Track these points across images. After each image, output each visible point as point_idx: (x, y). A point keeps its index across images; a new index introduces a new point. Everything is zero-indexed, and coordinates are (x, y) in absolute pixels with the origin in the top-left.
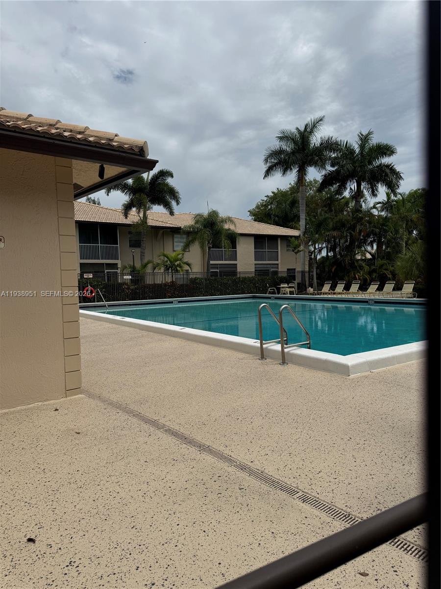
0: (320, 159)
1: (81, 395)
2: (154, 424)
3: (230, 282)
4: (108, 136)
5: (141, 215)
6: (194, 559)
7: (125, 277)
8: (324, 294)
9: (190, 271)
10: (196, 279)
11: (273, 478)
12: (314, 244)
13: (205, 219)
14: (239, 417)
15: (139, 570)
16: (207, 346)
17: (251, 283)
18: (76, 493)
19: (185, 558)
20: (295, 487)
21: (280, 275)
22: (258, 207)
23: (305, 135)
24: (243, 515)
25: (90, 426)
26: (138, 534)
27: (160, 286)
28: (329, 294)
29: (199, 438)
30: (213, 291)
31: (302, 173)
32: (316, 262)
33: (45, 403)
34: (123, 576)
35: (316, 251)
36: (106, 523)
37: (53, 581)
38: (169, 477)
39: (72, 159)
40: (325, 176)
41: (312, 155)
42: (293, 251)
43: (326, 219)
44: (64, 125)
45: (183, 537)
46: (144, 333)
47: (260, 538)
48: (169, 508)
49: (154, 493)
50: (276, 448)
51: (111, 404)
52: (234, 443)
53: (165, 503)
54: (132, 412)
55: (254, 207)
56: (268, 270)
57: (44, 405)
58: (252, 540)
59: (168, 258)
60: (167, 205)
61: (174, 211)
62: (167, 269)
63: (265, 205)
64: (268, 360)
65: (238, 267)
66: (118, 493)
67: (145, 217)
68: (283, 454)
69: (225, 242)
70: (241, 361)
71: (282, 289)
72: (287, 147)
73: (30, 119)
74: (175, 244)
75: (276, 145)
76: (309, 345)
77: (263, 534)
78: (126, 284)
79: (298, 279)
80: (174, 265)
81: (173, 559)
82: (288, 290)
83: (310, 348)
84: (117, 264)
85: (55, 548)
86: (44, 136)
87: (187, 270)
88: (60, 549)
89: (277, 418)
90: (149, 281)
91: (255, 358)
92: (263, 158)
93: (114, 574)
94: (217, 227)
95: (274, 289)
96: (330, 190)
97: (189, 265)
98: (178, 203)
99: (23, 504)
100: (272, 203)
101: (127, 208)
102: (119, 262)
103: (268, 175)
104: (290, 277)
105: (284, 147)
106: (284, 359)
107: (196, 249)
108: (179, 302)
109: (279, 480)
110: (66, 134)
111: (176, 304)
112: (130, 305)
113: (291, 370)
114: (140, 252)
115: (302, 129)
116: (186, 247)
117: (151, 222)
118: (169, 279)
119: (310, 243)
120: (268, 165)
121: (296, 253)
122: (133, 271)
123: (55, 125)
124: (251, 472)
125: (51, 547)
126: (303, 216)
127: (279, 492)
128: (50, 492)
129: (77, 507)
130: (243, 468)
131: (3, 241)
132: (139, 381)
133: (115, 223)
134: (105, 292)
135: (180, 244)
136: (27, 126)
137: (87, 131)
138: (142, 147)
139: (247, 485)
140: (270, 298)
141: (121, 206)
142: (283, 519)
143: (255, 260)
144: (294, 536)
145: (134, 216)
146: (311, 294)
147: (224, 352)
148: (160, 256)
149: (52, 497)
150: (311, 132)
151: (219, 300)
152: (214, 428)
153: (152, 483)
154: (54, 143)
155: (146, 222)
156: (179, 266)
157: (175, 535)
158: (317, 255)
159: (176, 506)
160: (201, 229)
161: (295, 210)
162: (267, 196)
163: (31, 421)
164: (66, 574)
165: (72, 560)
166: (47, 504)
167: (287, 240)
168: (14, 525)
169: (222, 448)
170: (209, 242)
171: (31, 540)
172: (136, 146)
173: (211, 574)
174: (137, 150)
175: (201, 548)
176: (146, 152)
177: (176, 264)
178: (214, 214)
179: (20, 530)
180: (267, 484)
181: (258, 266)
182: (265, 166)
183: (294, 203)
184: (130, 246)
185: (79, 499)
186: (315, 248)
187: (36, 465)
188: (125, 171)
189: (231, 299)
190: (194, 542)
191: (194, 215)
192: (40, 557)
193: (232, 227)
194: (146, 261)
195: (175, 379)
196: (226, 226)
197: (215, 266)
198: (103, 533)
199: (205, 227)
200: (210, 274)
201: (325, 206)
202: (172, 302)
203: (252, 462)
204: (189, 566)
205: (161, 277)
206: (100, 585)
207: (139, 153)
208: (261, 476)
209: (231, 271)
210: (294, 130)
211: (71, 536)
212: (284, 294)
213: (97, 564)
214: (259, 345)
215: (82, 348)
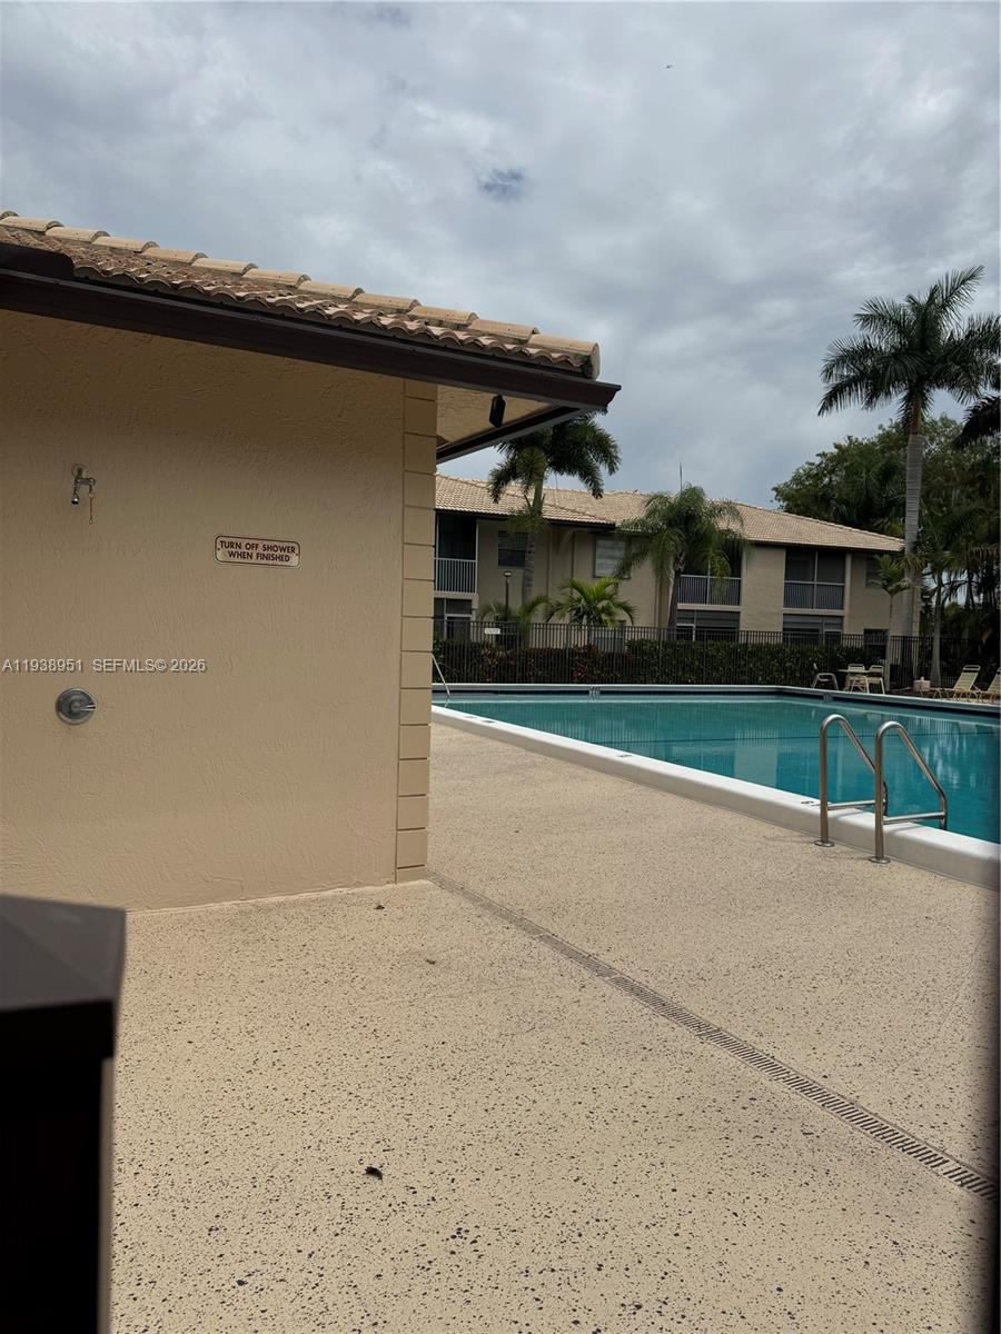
0: (966, 370)
1: (424, 882)
2: (588, 961)
3: (722, 653)
4: (516, 334)
5: (531, 496)
6: (721, 1269)
7: (488, 631)
8: (958, 695)
9: (629, 623)
10: (642, 643)
11: (880, 1121)
12: (936, 571)
13: (672, 507)
14: (783, 973)
15: (604, 1272)
16: (685, 802)
17: (772, 659)
18: (448, 1088)
19: (700, 1264)
20: (935, 1149)
21: (845, 643)
22: (797, 479)
23: (927, 316)
24: (819, 1192)
25: (455, 951)
26: (589, 1195)
27: (559, 654)
28: (973, 697)
29: (693, 1006)
30: (680, 673)
31: (916, 400)
32: (943, 616)
33: (356, 890)
34: (572, 1278)
35: (942, 589)
36: (519, 1161)
37: (430, 1262)
38: (638, 1083)
39: (439, 383)
40: (974, 411)
41: (944, 359)
42: (885, 587)
43: (970, 514)
44: (426, 310)
45: (689, 1218)
46: (539, 758)
47: (866, 1250)
48: (649, 1151)
49: (611, 1115)
50: (879, 1053)
51: (489, 906)
52: (779, 1030)
53: (639, 1138)
54: (538, 932)
55: (788, 478)
56: (817, 631)
57: (353, 894)
58: (847, 1251)
59: (581, 592)
60: (588, 475)
61: (603, 488)
62: (579, 615)
63: (815, 475)
64: (838, 848)
65: (741, 621)
66: (534, 1102)
67: (539, 500)
68: (900, 1068)
69: (715, 560)
70: (771, 843)
71: (851, 678)
72: (883, 341)
73: (358, 299)
74: (598, 561)
75: (854, 335)
76: (943, 821)
77: (873, 1243)
78: (488, 646)
79: (893, 655)
80: (595, 608)
81: (673, 1262)
82: (867, 681)
83: (945, 829)
84: (470, 601)
85: (422, 1197)
86: (340, 326)
87: (623, 622)
88: (433, 1199)
89: (875, 986)
90: (536, 641)
91: (806, 839)
92: (822, 366)
93: (553, 1270)
94: (698, 526)
95: (830, 677)
96: (983, 443)
97: (628, 610)
98: (612, 470)
99: (345, 1096)
100: (832, 471)
101: (501, 479)
102: (474, 597)
103: (831, 405)
104: (872, 648)
105: (875, 342)
106: (880, 848)
107: (644, 574)
108: (603, 693)
109: (895, 1125)
110: (386, 321)
111: (594, 696)
112: (496, 692)
113: (897, 875)
114: (521, 576)
115: (923, 299)
116: (624, 571)
117: (549, 512)
118: (580, 639)
119: (928, 569)
120: (834, 381)
121: (892, 593)
122: (504, 618)
123: (407, 311)
124: (827, 1100)
125: (415, 1192)
126: (913, 506)
127: (898, 1153)
128: (396, 1081)
129: (455, 1118)
130: (805, 1087)
131: (297, 551)
132: (541, 863)
133: (473, 513)
134: (444, 662)
135: (609, 562)
136: (307, 304)
137: (474, 323)
138: (589, 357)
139: (820, 1127)
140: (820, 697)
141: (487, 476)
142: (917, 1216)
143: (786, 605)
144: (949, 1260)
145: (515, 497)
146: (925, 694)
147: (727, 819)
148: (564, 587)
149: (399, 1090)
150: (947, 303)
151: (695, 693)
152: (726, 991)
153: (604, 1092)
154: (414, 350)
155: (540, 513)
156: (607, 610)
157: (670, 1210)
158: (944, 602)
159: (664, 1149)
160: (660, 530)
161: (891, 490)
162: (823, 455)
163: (332, 925)
164: (453, 1253)
165: (461, 1225)
166: (394, 1103)
167: (868, 559)
168: (335, 1135)
169: (750, 1037)
170: (677, 560)
171: (372, 1171)
172: (576, 355)
173: (763, 1308)
174: (576, 364)
175: (731, 1248)
176: (595, 367)
177: (600, 606)
178: (693, 496)
179: (347, 1149)
180: (868, 1132)
181: (789, 619)
182: (826, 385)
183: (889, 473)
184: (499, 564)
185: (454, 1102)
186: (940, 584)
187: (358, 1020)
188: (544, 409)
189: (724, 693)
190: (715, 1232)
191: (648, 495)
192: (397, 1209)
193: (734, 526)
194: (533, 596)
195: (622, 869)
196: (722, 525)
197: (688, 616)
198: (515, 1180)
199: (670, 525)
200: (676, 633)
201: (972, 483)
202: (587, 693)
203: (825, 1077)
204: (711, 1283)
205: (562, 635)
206: (526, 1288)
207: (580, 371)
208: (850, 1111)
209: (725, 628)
210: (901, 301)
211: (451, 1177)
212: (856, 689)
213: (514, 1244)
214: (818, 810)
215: (432, 783)
